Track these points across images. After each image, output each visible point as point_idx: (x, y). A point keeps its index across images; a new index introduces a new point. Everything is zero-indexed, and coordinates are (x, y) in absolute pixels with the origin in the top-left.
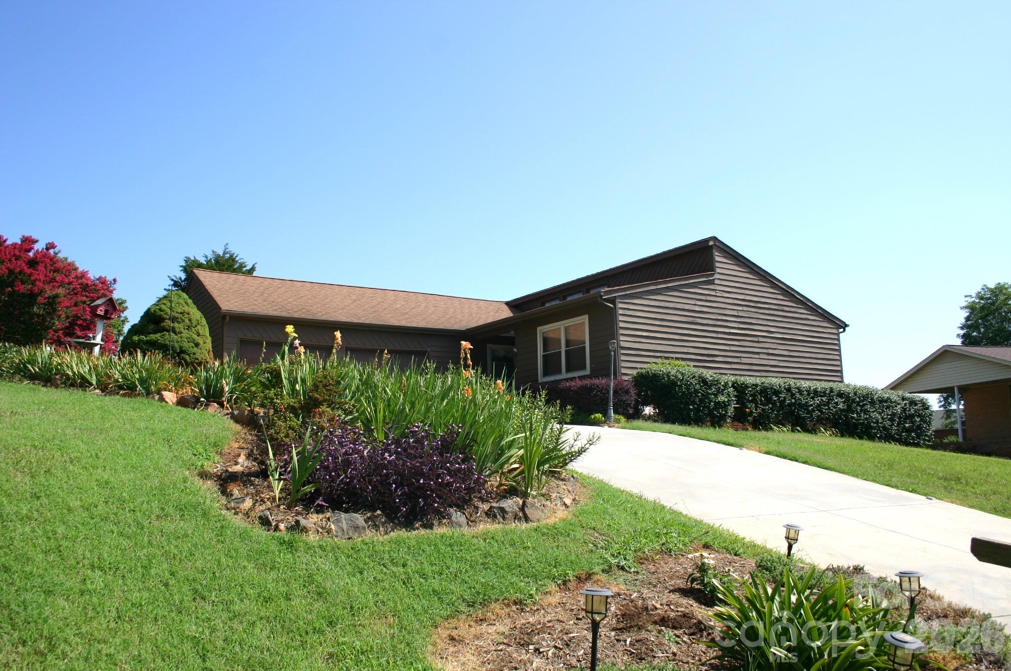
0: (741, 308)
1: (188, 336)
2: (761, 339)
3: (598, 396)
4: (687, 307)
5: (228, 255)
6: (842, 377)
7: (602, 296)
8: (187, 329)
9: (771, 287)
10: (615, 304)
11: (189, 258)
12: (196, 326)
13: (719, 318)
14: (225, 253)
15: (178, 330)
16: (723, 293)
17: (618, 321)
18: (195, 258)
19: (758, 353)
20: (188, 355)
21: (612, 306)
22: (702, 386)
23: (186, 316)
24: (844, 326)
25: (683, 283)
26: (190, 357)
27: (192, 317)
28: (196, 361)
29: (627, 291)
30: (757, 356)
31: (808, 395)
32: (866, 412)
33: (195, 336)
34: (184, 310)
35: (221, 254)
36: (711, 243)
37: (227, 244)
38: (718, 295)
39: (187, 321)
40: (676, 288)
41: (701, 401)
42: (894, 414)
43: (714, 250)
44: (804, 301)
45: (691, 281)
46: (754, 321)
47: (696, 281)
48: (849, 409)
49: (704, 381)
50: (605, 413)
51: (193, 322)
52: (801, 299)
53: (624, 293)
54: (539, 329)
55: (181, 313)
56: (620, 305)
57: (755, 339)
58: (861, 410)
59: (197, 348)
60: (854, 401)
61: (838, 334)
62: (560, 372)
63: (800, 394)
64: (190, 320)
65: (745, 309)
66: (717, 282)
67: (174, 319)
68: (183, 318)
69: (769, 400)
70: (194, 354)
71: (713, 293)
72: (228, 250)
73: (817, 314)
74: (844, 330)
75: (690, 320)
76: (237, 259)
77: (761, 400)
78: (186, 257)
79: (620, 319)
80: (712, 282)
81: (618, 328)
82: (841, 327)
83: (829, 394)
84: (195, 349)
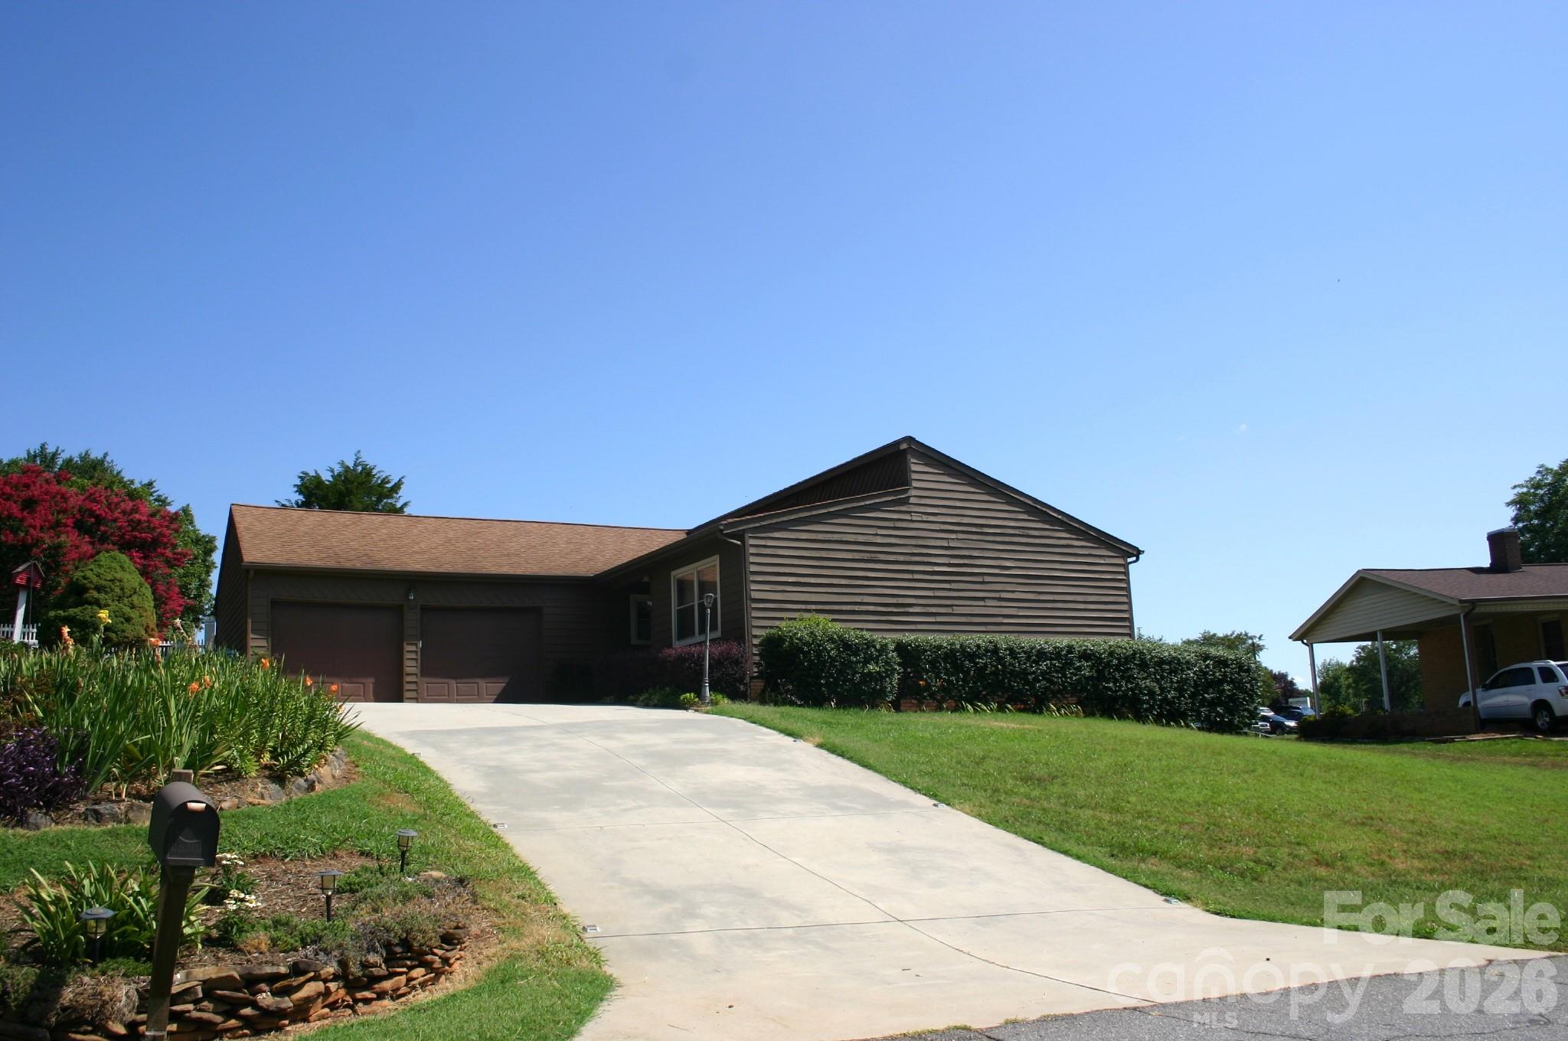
0: (953, 536)
1: (117, 609)
2: (987, 579)
3: (691, 669)
4: (861, 539)
5: (360, 468)
6: (1131, 627)
7: (722, 531)
8: (118, 601)
9: (1008, 503)
10: (743, 542)
11: (306, 474)
12: (130, 596)
13: (915, 551)
14: (356, 465)
15: (103, 602)
16: (924, 516)
17: (747, 564)
18: (316, 472)
19: (983, 599)
20: (115, 632)
21: (739, 543)
22: (843, 652)
23: (118, 584)
24: (1137, 553)
25: (855, 505)
26: (117, 634)
27: (126, 585)
28: (125, 640)
29: (763, 521)
30: (982, 603)
31: (1028, 658)
32: (1130, 679)
33: (127, 610)
34: (115, 577)
35: (351, 465)
36: (904, 446)
37: (359, 452)
38: (914, 518)
39: (117, 590)
40: (840, 513)
41: (840, 672)
42: (1184, 681)
43: (909, 456)
44: (1065, 520)
45: (868, 502)
46: (976, 553)
47: (877, 501)
48: (1101, 676)
49: (845, 645)
50: (699, 694)
51: (126, 590)
52: (1060, 517)
53: (758, 525)
54: (673, 573)
55: (111, 581)
56: (752, 542)
57: (979, 579)
58: (1122, 677)
59: (129, 624)
60: (1108, 665)
61: (1126, 566)
62: (693, 634)
63: (1012, 658)
64: (122, 589)
65: (961, 536)
66: (912, 500)
67: (99, 589)
68: (113, 586)
69: (958, 668)
70: (123, 631)
71: (907, 517)
72: (360, 460)
73: (1089, 537)
74: (1138, 559)
75: (866, 556)
76: (374, 472)
77: (945, 668)
78: (303, 473)
79: (751, 561)
80: (905, 502)
81: (748, 573)
82: (1131, 555)
83: (1066, 655)
84: (126, 625)
